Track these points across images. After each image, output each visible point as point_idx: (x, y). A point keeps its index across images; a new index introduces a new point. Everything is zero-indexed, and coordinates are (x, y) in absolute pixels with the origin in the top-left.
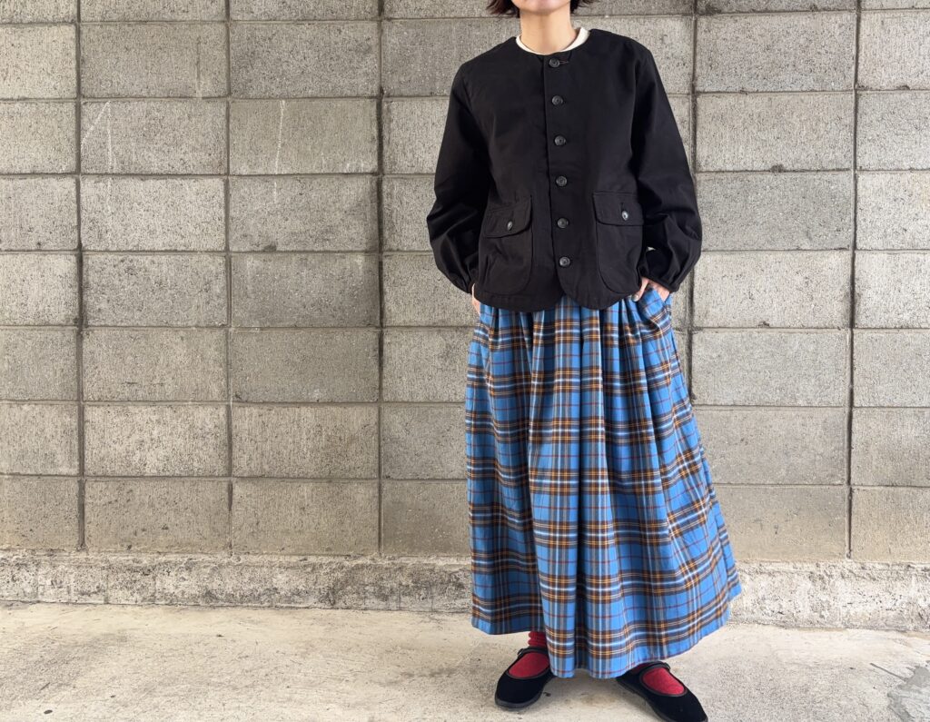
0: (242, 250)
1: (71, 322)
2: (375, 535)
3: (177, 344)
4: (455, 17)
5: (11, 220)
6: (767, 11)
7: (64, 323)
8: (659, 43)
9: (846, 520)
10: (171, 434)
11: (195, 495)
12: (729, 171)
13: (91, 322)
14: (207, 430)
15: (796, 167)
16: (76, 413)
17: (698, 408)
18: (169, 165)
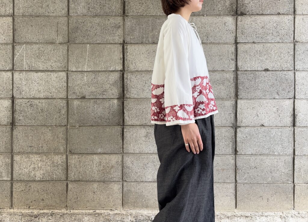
0: (73, 98)
1: (9, 124)
2: (121, 202)
3: (48, 132)
4: (150, 15)
6: (262, 14)
7: (6, 124)
8: (224, 25)
9: (293, 196)
10: (46, 165)
11: (54, 188)
12: (249, 71)
13: (16, 124)
14: (59, 164)
15: (273, 69)
16: (10, 157)
17: (239, 155)
18: (46, 67)
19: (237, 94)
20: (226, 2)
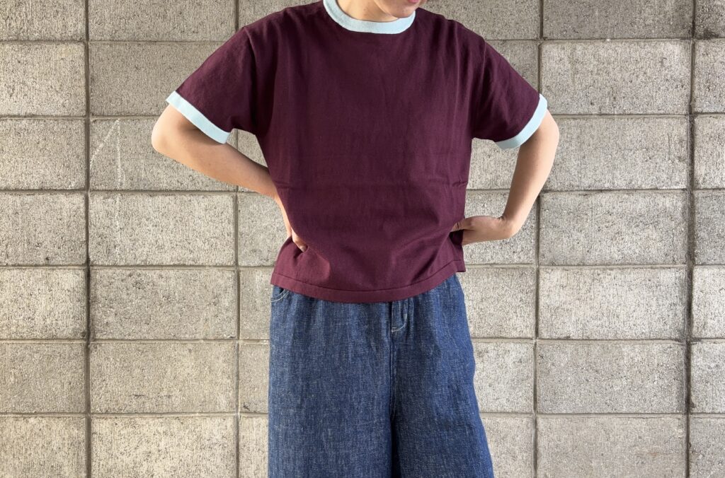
0: (252, 265)
1: (79, 335)
3: (184, 356)
5: (18, 235)
7: (69, 336)
8: (659, 65)
10: (179, 445)
13: (98, 336)
14: (215, 441)
16: (84, 424)
17: (697, 416)
18: (178, 182)
19: (693, 253)
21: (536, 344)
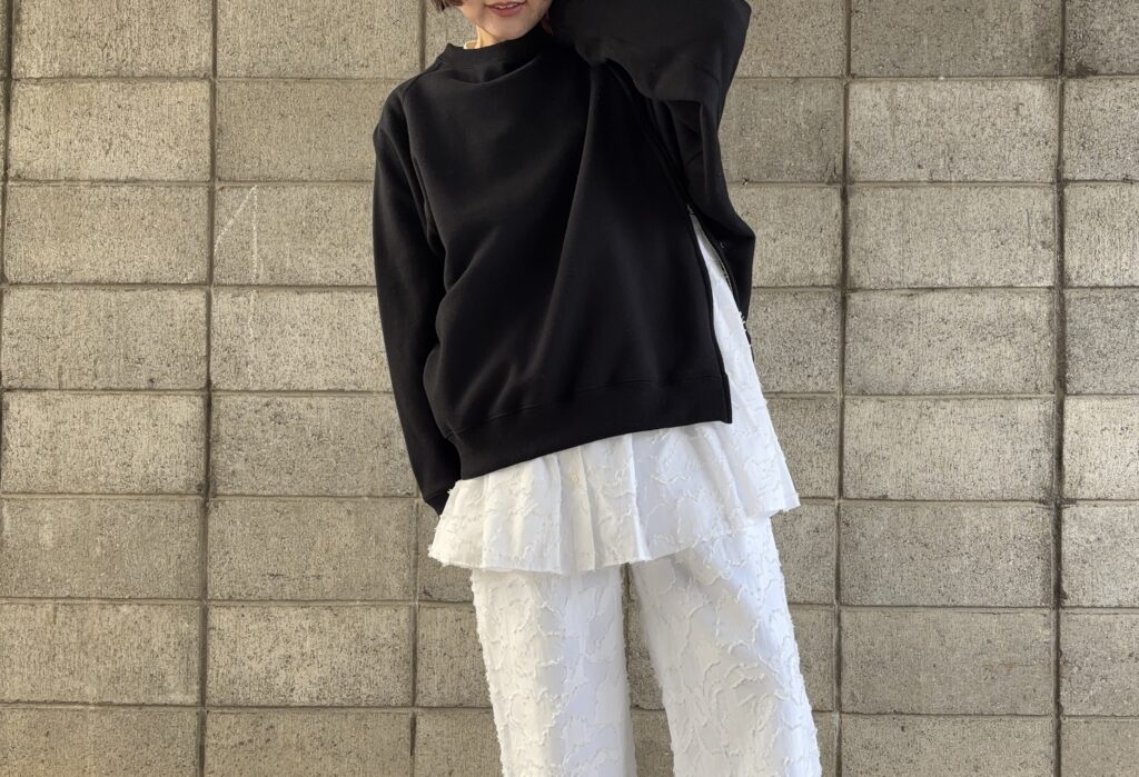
1: (194, 489)
3: (341, 520)
5: (112, 346)
7: (180, 490)
8: (1013, 114)
10: (330, 647)
11: (362, 733)
12: (1108, 287)
13: (221, 489)
14: (382, 641)
16: (198, 616)
17: (1070, 611)
18: (337, 273)
19: (1064, 377)
20: (1021, 24)
21: (839, 507)
